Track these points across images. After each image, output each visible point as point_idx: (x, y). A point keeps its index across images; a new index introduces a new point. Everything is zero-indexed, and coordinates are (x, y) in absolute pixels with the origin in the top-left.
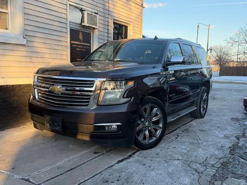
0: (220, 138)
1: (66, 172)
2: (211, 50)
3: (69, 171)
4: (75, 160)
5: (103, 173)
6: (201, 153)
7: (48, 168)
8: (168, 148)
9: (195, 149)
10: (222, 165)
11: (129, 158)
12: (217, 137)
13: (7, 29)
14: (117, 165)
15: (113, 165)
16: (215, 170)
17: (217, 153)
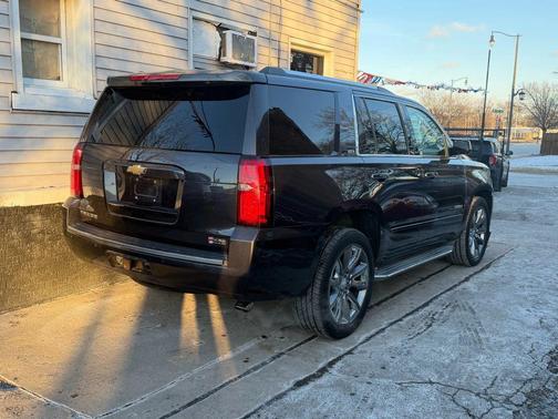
0: (529, 327)
1: (184, 407)
2: (522, 93)
3: (189, 405)
4: (204, 377)
5: (261, 412)
6: (483, 366)
7: (147, 396)
8: (408, 352)
9: (470, 357)
10: (529, 397)
11: (319, 377)
12: (523, 323)
13: (59, 79)
14: (293, 394)
15: (284, 394)
16: (511, 412)
17: (518, 366)
